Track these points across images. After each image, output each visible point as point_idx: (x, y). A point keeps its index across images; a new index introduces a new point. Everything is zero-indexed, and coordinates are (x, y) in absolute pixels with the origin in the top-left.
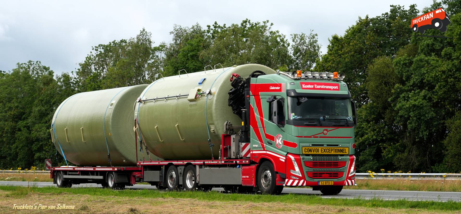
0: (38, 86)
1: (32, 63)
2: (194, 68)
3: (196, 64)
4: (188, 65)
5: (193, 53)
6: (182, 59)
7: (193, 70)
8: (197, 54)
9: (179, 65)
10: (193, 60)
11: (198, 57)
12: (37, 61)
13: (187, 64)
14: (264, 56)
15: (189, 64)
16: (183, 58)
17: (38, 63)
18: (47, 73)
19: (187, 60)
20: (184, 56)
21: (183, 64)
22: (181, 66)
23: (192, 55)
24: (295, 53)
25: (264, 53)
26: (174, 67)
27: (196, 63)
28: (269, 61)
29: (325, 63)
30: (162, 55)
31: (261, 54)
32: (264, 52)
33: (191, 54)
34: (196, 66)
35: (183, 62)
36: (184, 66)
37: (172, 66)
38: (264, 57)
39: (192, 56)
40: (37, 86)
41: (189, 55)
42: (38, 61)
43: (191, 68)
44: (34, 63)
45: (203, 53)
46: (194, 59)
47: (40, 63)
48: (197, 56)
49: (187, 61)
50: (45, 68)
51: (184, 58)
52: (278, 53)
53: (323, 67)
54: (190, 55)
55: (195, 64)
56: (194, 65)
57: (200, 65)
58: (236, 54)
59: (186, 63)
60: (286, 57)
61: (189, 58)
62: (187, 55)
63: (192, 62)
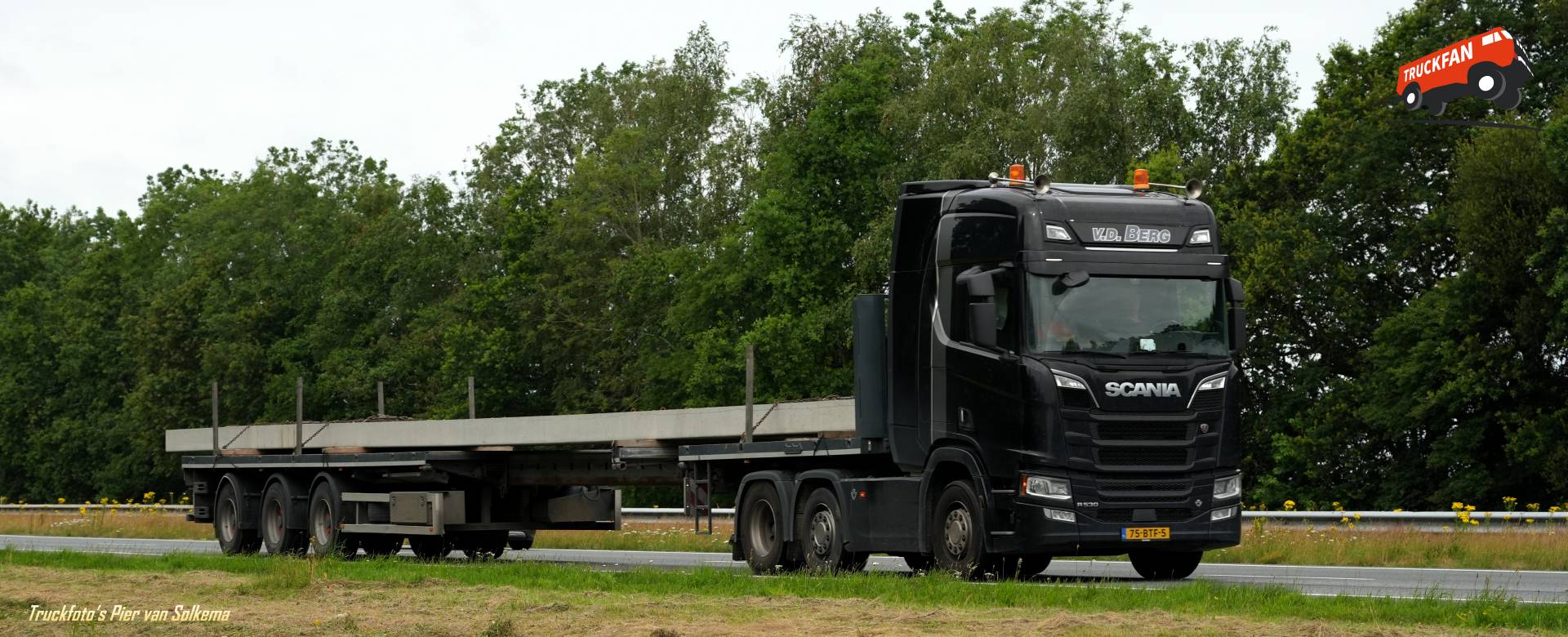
1: (325, 145)
2: (864, 157)
3: (871, 145)
4: (845, 149)
5: (862, 107)
6: (824, 129)
8: (874, 110)
9: (813, 149)
10: (861, 132)
11: (876, 121)
13: (842, 146)
14: (1102, 114)
15: (848, 147)
16: (825, 124)
19: (839, 130)
20: (830, 118)
21: (828, 145)
22: (821, 153)
23: (856, 113)
24: (1205, 104)
25: (1099, 106)
26: (795, 156)
27: (870, 140)
28: (1117, 132)
29: (1307, 140)
30: (753, 116)
31: (1090, 110)
32: (1101, 102)
33: (854, 110)
34: (870, 150)
35: (827, 138)
36: (829, 152)
37: (790, 152)
38: (1101, 120)
39: (857, 119)
41: (846, 113)
43: (853, 158)
45: (892, 107)
46: (863, 129)
48: (875, 117)
49: (841, 134)
51: (829, 125)
52: (1150, 103)
53: (1304, 151)
54: (852, 116)
55: (867, 146)
56: (864, 149)
57: (883, 149)
58: (1005, 111)
59: (838, 143)
60: (1175, 117)
61: (847, 123)
62: (841, 113)
63: (857, 140)
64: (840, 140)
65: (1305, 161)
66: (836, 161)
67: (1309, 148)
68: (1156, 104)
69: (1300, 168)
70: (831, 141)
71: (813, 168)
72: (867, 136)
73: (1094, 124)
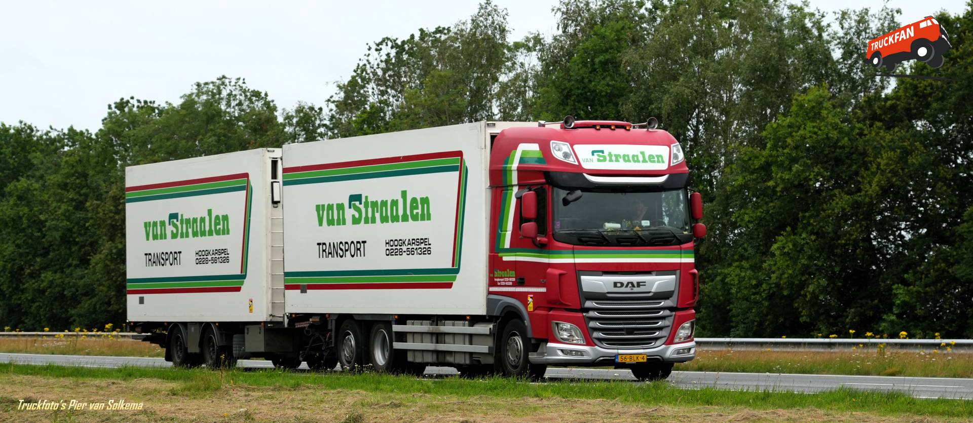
0: (239, 136)
1: (227, 81)
2: (609, 91)
3: (614, 82)
4: (595, 85)
5: (608, 56)
6: (581, 72)
7: (605, 96)
8: (615, 58)
9: (573, 85)
10: (607, 73)
11: (616, 65)
12: (238, 77)
13: (593, 83)
14: (773, 62)
15: (597, 84)
16: (581, 68)
17: (241, 82)
18: (258, 105)
19: (591, 72)
20: (585, 64)
21: (583, 83)
22: (578, 88)
23: (603, 60)
24: (847, 55)
25: (772, 56)
26: (560, 90)
27: (613, 79)
28: (784, 74)
29: (918, 80)
30: (531, 61)
31: (766, 59)
32: (772, 53)
33: (602, 58)
34: (613, 86)
35: (583, 78)
36: (584, 88)
37: (557, 88)
38: (773, 66)
39: (604, 64)
40: (236, 135)
41: (597, 60)
42: (239, 79)
43: (602, 91)
44: (230, 82)
45: (629, 55)
46: (608, 71)
47: (244, 83)
48: (616, 63)
49: (592, 75)
50: (257, 94)
51: (584, 69)
52: (808, 54)
53: (915, 87)
54: (600, 62)
55: (610, 83)
56: (608, 85)
57: (622, 86)
58: (706, 59)
59: (590, 81)
60: (826, 64)
61: (596, 66)
62: (592, 60)
63: (603, 79)
64: (592, 79)
65: (916, 95)
66: (589, 94)
67: (919, 85)
68: (813, 55)
69: (912, 100)
70: (586, 81)
71: (573, 99)
72: (611, 75)
73: (768, 68)
